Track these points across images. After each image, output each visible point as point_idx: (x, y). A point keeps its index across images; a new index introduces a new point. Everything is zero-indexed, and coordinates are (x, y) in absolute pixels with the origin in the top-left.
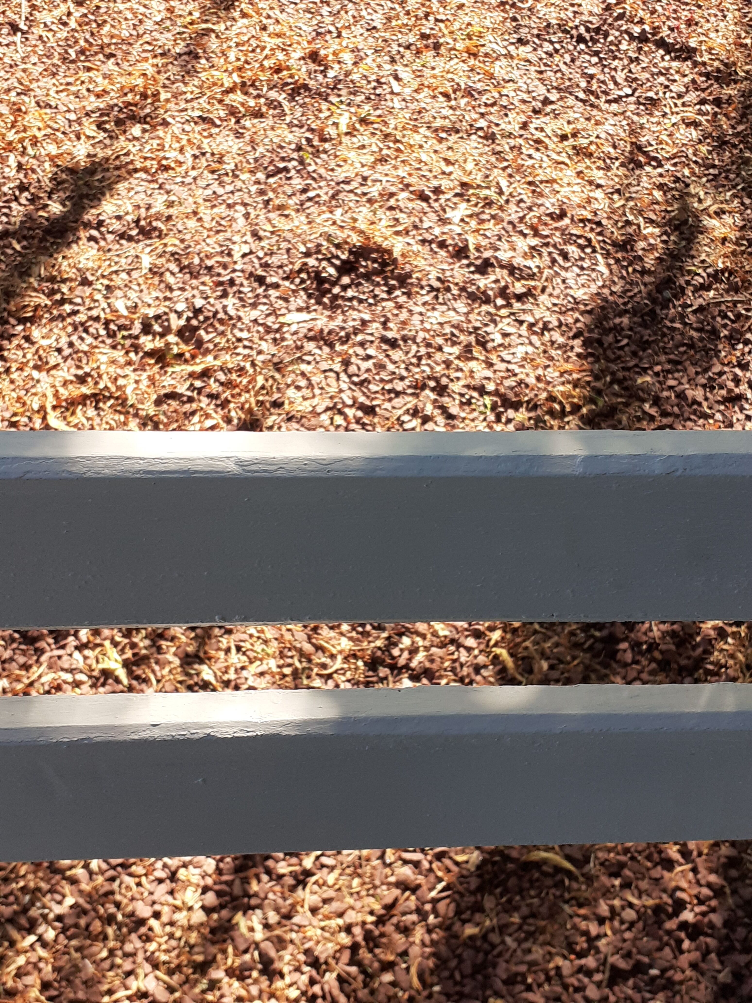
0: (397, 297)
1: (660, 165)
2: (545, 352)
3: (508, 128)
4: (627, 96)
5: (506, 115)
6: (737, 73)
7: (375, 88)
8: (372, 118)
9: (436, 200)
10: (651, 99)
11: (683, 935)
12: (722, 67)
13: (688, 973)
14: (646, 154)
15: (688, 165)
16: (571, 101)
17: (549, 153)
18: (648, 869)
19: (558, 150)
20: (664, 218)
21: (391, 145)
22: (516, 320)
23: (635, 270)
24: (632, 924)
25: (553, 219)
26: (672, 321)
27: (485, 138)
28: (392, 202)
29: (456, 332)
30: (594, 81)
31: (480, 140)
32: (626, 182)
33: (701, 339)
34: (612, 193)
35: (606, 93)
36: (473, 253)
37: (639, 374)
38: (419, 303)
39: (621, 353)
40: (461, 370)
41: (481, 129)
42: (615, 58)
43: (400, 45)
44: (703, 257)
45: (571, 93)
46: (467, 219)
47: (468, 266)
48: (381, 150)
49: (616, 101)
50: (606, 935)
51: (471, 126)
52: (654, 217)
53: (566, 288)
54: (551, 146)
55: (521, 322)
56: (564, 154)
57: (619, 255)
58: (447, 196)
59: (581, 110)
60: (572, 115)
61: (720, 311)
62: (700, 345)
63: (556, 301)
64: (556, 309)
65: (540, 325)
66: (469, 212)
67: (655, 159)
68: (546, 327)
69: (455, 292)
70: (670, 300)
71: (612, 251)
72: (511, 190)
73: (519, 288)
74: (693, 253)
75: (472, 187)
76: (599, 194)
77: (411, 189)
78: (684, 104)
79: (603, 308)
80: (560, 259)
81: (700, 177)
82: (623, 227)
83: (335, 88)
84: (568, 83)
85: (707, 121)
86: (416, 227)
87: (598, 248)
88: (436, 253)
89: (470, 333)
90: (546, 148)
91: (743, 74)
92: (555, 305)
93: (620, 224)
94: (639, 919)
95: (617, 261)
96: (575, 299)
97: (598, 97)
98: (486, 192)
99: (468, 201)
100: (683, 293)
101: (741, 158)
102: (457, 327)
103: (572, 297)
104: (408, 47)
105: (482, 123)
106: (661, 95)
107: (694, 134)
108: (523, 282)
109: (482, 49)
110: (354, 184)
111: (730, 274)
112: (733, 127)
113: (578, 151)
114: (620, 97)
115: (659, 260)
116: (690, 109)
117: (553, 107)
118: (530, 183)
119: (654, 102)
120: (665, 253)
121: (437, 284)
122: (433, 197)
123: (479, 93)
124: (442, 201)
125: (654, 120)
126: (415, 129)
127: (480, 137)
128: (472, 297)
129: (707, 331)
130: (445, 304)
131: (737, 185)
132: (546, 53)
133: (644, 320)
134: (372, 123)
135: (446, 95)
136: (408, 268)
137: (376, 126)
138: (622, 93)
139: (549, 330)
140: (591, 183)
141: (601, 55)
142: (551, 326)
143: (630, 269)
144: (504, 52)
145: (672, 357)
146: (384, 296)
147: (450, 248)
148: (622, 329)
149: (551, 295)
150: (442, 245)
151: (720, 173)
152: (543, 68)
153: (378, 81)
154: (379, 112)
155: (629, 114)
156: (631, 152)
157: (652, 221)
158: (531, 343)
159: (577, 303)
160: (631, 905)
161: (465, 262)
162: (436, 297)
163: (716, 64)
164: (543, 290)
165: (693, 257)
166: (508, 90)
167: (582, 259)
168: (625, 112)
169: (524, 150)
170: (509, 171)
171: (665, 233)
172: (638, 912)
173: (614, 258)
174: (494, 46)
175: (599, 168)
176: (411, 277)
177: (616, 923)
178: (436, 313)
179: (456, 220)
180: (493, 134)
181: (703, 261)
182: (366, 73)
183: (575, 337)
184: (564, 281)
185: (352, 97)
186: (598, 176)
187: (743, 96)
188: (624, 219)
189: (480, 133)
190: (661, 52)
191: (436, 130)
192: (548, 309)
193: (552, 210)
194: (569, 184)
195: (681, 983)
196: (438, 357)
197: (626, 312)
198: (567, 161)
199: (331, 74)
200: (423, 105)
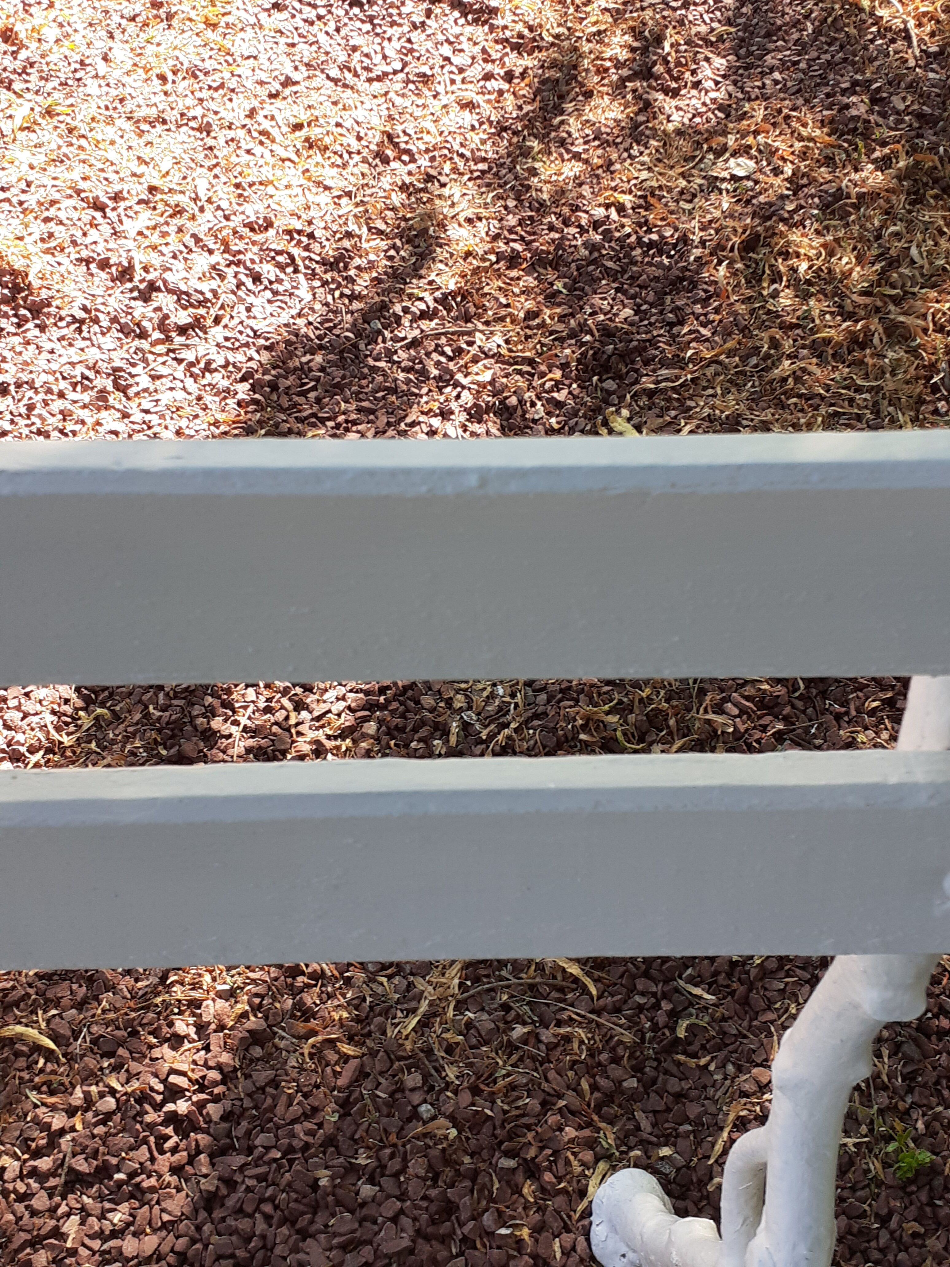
0: (28, 330)
1: (413, 160)
2: (199, 398)
3: (229, 117)
4: (395, 72)
5: (231, 100)
6: (542, 39)
7: (76, 71)
8: (59, 109)
9: (114, 209)
10: (424, 75)
11: (170, 1131)
12: (526, 32)
13: (167, 1178)
14: (396, 145)
15: (451, 159)
16: (320, 80)
17: (275, 147)
18: (151, 1047)
19: (287, 142)
20: (398, 227)
21: (74, 141)
22: (175, 359)
23: (342, 295)
24: (109, 1116)
25: (252, 230)
26: (377, 359)
27: (199, 130)
28: (52, 213)
29: (91, 374)
30: (357, 54)
31: (192, 133)
32: (361, 182)
33: (408, 382)
34: (339, 197)
35: (367, 69)
36: (139, 274)
37: (314, 425)
38: (54, 338)
39: (301, 400)
40: (83, 422)
41: (195, 118)
42: (393, 24)
43: (122, 17)
44: (433, 276)
45: (322, 71)
46: (146, 232)
47: (131, 290)
48: (59, 147)
49: (379, 79)
50: (73, 1129)
51: (182, 115)
52: (383, 227)
53: (249, 317)
54: (279, 138)
55: (180, 361)
56: (291, 149)
57: (328, 276)
58: (128, 203)
59: (329, 92)
60: (314, 98)
61: (437, 345)
62: (405, 387)
63: (229, 335)
64: (228, 344)
65: (202, 365)
66: (152, 223)
67: (408, 152)
68: (208, 369)
69: (105, 323)
70: (379, 332)
71: (318, 271)
72: (210, 194)
73: (183, 317)
74: (423, 272)
75: (163, 192)
76: (324, 198)
77: (83, 195)
78: (463, 81)
79: (288, 343)
80: (249, 282)
81: (462, 174)
82: (340, 239)
83: (24, 71)
84: (324, 58)
85: (489, 101)
86: (74, 243)
87: (301, 268)
88: (92, 275)
89: (109, 375)
90: (273, 141)
91: (551, 39)
92: (227, 339)
93: (338, 236)
94: (118, 1108)
95: (325, 283)
96: (255, 332)
97: (356, 75)
98: (178, 198)
99: (155, 208)
100: (399, 324)
101: (520, 148)
102: (94, 367)
103: (252, 329)
104: (133, 19)
105: (198, 112)
106: (437, 70)
107: (468, 118)
108: (191, 310)
109: (226, 19)
110: (14, 191)
111: (464, 298)
112: (520, 108)
113: (310, 144)
114: (386, 74)
115: (377, 281)
116: (470, 86)
117: (295, 88)
118: (238, 186)
119: (426, 79)
120: (385, 273)
121: (81, 315)
122: (111, 204)
123: (206, 74)
124: (120, 210)
125: (420, 102)
126: (110, 121)
127: (193, 129)
128: (124, 330)
129: (417, 372)
130: (89, 339)
131: (506, 183)
132: (305, 21)
133: (342, 358)
134: (58, 114)
135: (163, 78)
136: (44, 294)
137: (61, 118)
138: (389, 69)
139: (211, 371)
140: (318, 184)
141: (376, 21)
142: (214, 366)
143: (337, 294)
144: (253, 20)
145: (365, 404)
146: (13, 330)
147: (114, 269)
148: (310, 370)
149: (226, 326)
150: (104, 265)
151: (490, 168)
152: (297, 39)
153: (82, 63)
154: (70, 101)
155: (392, 95)
156: (380, 144)
157: (380, 232)
158: (184, 389)
159: (256, 335)
160: (113, 1092)
161: (129, 285)
162: (79, 330)
163: (520, 27)
164: (217, 320)
165: (421, 277)
166: (244, 69)
167: (279, 281)
168: (386, 93)
169: (243, 144)
170: (217, 171)
171: (394, 247)
172: (118, 1101)
173: (321, 279)
174: (242, 14)
175: (333, 165)
176: (49, 305)
177: (90, 1114)
178: (72, 351)
179: (132, 234)
180: (209, 124)
181: (431, 283)
182: (67, 53)
183: (243, 379)
184: (248, 310)
185: (42, 83)
186: (330, 175)
187: (542, 67)
188: (344, 229)
189: (192, 124)
190: (456, 14)
191: (138, 121)
192: (218, 345)
193: (253, 218)
194: (287, 187)
195: (153, 1190)
196: (57, 405)
197: (321, 347)
198: (294, 157)
199: (23, 54)
200: (129, 90)
